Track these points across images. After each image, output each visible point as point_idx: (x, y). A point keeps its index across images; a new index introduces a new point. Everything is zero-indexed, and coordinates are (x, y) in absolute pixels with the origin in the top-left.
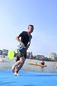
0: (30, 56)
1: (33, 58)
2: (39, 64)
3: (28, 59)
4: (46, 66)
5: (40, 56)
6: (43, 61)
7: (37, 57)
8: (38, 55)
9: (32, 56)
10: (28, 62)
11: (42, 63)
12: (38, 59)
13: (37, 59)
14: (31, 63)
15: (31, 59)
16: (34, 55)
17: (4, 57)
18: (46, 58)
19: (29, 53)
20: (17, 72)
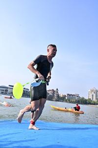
0: (55, 95)
1: (60, 99)
2: (70, 110)
3: (52, 100)
4: (83, 113)
5: (73, 95)
6: (77, 105)
7: (66, 98)
8: (68, 95)
9: (58, 96)
10: (52, 106)
11: (75, 108)
12: (69, 100)
13: (66, 101)
14: (57, 108)
15: (57, 101)
16: (61, 94)
17: (11, 98)
18: (83, 98)
19: (53, 90)
20: (34, 123)
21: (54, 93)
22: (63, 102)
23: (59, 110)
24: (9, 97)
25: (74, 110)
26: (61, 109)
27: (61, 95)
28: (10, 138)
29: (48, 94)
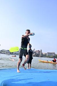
0: (40, 54)
2: (50, 62)
3: (39, 57)
7: (47, 55)
8: (48, 53)
9: (42, 54)
10: (39, 60)
12: (49, 56)
13: (47, 57)
14: (42, 61)
15: (41, 57)
17: (15, 56)
19: (39, 51)
22: (45, 57)
23: (43, 62)
24: (14, 56)
25: (53, 62)
26: (44, 61)
27: (44, 54)
28: (19, 78)
29: (36, 53)
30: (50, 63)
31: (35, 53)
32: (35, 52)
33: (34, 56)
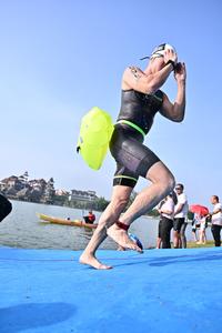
0: (47, 192)
1: (56, 200)
2: (77, 221)
3: (38, 202)
7: (69, 198)
8: (73, 191)
9: (53, 193)
11: (86, 218)
12: (75, 203)
13: (69, 205)
15: (48, 203)
16: (59, 189)
18: (102, 200)
19: (43, 182)
21: (43, 187)
22: (62, 205)
27: (59, 192)
29: (31, 188)
30: (78, 225)
31: (26, 189)
32: (27, 186)
33: (21, 199)
